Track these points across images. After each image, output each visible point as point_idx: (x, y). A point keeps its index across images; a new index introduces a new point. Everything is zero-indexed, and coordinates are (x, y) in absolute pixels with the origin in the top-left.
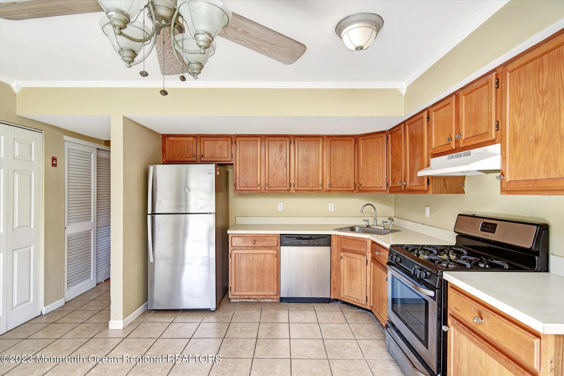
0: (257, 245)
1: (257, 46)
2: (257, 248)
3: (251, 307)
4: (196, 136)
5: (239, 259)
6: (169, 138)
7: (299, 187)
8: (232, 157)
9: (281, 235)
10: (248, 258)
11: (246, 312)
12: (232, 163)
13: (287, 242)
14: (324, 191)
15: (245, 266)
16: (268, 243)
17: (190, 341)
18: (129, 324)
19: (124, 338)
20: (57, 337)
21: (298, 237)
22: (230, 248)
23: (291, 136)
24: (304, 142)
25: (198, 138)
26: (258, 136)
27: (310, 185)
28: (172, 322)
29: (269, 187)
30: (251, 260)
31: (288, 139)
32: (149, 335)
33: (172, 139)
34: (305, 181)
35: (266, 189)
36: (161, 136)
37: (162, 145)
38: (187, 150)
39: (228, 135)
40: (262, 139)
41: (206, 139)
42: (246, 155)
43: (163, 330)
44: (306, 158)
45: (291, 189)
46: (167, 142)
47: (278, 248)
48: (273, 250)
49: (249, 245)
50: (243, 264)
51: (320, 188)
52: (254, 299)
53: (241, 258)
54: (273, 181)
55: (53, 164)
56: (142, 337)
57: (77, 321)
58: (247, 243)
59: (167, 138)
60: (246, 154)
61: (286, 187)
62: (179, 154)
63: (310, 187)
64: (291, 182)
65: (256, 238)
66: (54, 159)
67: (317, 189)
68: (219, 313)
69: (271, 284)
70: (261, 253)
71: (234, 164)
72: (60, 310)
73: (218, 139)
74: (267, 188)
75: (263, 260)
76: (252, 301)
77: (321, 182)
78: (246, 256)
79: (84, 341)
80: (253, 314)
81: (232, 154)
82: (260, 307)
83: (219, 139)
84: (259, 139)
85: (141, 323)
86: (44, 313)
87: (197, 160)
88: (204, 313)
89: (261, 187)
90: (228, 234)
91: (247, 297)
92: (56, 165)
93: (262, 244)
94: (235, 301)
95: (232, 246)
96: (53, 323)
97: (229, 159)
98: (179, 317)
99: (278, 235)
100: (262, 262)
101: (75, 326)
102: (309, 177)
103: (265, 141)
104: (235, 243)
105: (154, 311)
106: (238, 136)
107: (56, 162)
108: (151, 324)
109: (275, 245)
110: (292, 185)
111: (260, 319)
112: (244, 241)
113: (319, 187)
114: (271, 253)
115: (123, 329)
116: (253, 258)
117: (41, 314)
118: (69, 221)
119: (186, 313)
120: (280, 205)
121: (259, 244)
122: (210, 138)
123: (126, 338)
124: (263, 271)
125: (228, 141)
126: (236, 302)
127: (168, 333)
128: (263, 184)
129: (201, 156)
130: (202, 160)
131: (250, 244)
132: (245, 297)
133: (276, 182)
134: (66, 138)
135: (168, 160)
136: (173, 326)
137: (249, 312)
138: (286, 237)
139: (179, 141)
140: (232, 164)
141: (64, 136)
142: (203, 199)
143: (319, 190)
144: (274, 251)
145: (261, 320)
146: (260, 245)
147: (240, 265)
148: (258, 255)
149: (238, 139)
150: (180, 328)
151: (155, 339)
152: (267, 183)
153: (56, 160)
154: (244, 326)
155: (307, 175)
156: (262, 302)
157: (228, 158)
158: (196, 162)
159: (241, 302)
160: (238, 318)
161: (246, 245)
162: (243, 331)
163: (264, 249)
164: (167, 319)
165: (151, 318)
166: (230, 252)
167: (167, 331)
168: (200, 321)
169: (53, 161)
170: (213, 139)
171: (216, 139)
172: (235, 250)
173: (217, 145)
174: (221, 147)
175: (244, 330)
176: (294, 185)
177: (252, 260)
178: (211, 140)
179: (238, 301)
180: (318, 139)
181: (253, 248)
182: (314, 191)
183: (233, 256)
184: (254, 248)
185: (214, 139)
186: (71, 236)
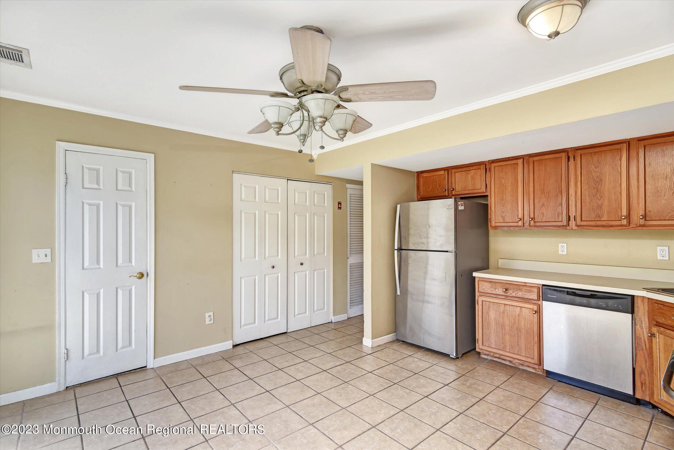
0: (510, 294)
1: (390, 97)
2: (509, 298)
3: (501, 369)
4: (447, 169)
5: (487, 307)
6: (422, 174)
7: (583, 221)
8: (486, 188)
9: (543, 285)
10: (499, 309)
11: (491, 372)
12: (486, 194)
13: (552, 296)
14: (633, 228)
15: (495, 318)
16: (524, 294)
17: (415, 375)
18: (378, 346)
19: (368, 354)
20: (332, 339)
21: (571, 291)
22: (477, 294)
23: (569, 150)
24: (591, 155)
25: (449, 171)
26: (518, 157)
27: (605, 218)
28: (410, 356)
29: (534, 222)
30: (502, 311)
31: (564, 155)
32: (386, 358)
33: (425, 175)
34: (594, 213)
35: (531, 224)
36: (416, 173)
37: (417, 182)
38: (439, 185)
39: (481, 162)
40: (525, 160)
41: (457, 170)
42: (503, 184)
43: (399, 359)
44: (595, 177)
45: (570, 225)
46: (421, 180)
47: (540, 302)
48: (533, 304)
49: (498, 293)
50: (492, 315)
51: (625, 222)
52: (510, 362)
53: (489, 307)
54: (541, 213)
55: (339, 207)
56: (381, 358)
57: (348, 333)
58: (497, 290)
59: (420, 175)
60: (503, 182)
61: (562, 221)
62: (431, 190)
63: (603, 221)
64: (570, 215)
65: (507, 286)
66: (339, 203)
67: (618, 223)
68: (459, 363)
69: (530, 348)
70: (515, 305)
71: (489, 196)
72: (342, 322)
73: (469, 169)
74: (532, 222)
75: (519, 315)
76: (508, 363)
77: (624, 213)
78: (496, 306)
79: (344, 346)
80: (496, 377)
81: (486, 184)
82: (512, 373)
83: (471, 168)
84: (520, 161)
85: (387, 348)
86: (333, 321)
87: (449, 194)
88: (444, 358)
89: (524, 222)
90: (475, 277)
91: (498, 356)
92: (341, 208)
93: (516, 294)
94: (486, 357)
95: (478, 292)
96: (335, 329)
97: (483, 189)
98: (419, 353)
99: (539, 286)
100: (517, 317)
101: (345, 335)
102: (602, 205)
103: (528, 163)
104: (483, 288)
105: (402, 342)
106: (494, 161)
107: (341, 206)
108: (394, 351)
109: (534, 298)
110: (572, 218)
111: (501, 384)
112: (493, 287)
113: (621, 221)
114: (529, 307)
115: (372, 348)
116: (504, 309)
117: (332, 321)
118: (351, 252)
119: (427, 352)
120: (563, 247)
121: (510, 293)
122: (461, 169)
123: (370, 354)
124: (519, 329)
125: (480, 169)
126: (486, 359)
127: (401, 363)
128: (526, 218)
129: (452, 189)
130: (453, 194)
131: (500, 291)
132: (496, 355)
133: (545, 215)
134: (348, 186)
135: (421, 196)
136: (410, 359)
137: (494, 373)
138: (551, 289)
139: (431, 176)
140: (487, 196)
141: (347, 184)
142: (442, 236)
143: (622, 226)
144: (532, 306)
145: (503, 385)
146: (514, 295)
147: (488, 315)
148: (512, 308)
149: (493, 165)
150: (414, 362)
151: (389, 363)
152: (532, 216)
153: (341, 204)
154: (477, 384)
155: (597, 203)
156: (520, 369)
157: (481, 189)
158: (447, 196)
159: (493, 360)
160: (476, 374)
161: (496, 293)
162: (471, 387)
163: (519, 300)
164: (408, 351)
165: (396, 346)
166: (477, 298)
167: (401, 361)
168: (434, 363)
169: (339, 205)
170: (464, 169)
171: (468, 169)
172: (483, 296)
173: (469, 176)
174: (473, 178)
175: (473, 386)
176: (575, 218)
177: (503, 313)
178: (462, 170)
179: (489, 358)
180: (618, 146)
181: (505, 297)
182: (611, 226)
183: (480, 303)
184: (507, 297)
185: (466, 169)
186: (353, 265)
